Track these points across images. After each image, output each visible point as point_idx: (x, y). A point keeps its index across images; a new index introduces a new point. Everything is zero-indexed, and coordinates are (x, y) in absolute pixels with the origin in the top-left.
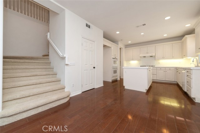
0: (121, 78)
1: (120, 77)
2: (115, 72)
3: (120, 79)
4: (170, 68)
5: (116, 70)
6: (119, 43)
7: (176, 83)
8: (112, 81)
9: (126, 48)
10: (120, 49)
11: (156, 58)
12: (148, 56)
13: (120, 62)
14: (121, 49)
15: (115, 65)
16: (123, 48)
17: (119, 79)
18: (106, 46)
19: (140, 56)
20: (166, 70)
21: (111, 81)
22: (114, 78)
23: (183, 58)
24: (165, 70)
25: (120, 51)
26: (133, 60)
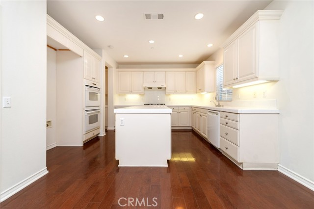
0: (108, 129)
1: (106, 127)
2: (93, 119)
3: (106, 131)
4: (184, 107)
5: (97, 115)
6: (104, 52)
7: (191, 128)
8: (84, 144)
9: (118, 68)
10: (106, 68)
11: (167, 91)
12: (155, 88)
13: (107, 95)
14: (109, 69)
15: (94, 103)
16: (112, 67)
17: (102, 134)
18: (68, 50)
19: (144, 86)
20: (180, 111)
21: (81, 145)
22: (90, 136)
23: (196, 93)
24: (178, 111)
25: (107, 72)
26: (131, 92)
